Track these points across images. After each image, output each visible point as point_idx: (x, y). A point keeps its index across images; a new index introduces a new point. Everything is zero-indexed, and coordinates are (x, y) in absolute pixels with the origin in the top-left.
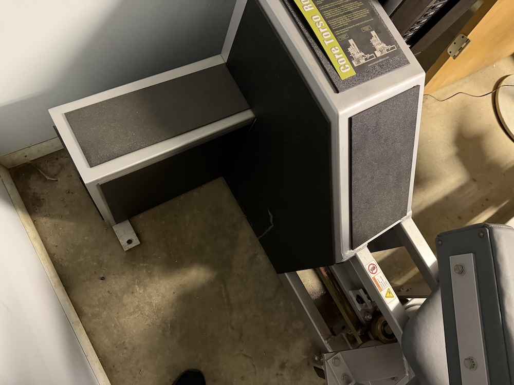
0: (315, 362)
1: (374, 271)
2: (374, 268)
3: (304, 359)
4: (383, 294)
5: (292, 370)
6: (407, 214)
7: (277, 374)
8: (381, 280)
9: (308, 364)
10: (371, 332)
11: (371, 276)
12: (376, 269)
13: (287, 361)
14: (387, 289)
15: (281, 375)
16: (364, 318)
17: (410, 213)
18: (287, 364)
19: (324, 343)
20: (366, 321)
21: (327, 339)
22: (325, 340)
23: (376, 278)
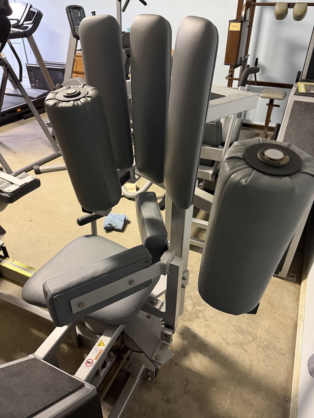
0: (152, 379)
1: (91, 361)
2: (88, 362)
3: (154, 388)
4: (103, 348)
5: (167, 393)
6: (33, 357)
7: (176, 402)
8: (95, 354)
9: (156, 383)
10: (120, 347)
11: (95, 362)
12: (88, 361)
13: (163, 400)
14: (98, 347)
15: (174, 399)
16: (113, 357)
17: (31, 356)
18: (166, 399)
19: (139, 378)
20: (115, 355)
21: (135, 377)
22: (137, 378)
23: (95, 357)
